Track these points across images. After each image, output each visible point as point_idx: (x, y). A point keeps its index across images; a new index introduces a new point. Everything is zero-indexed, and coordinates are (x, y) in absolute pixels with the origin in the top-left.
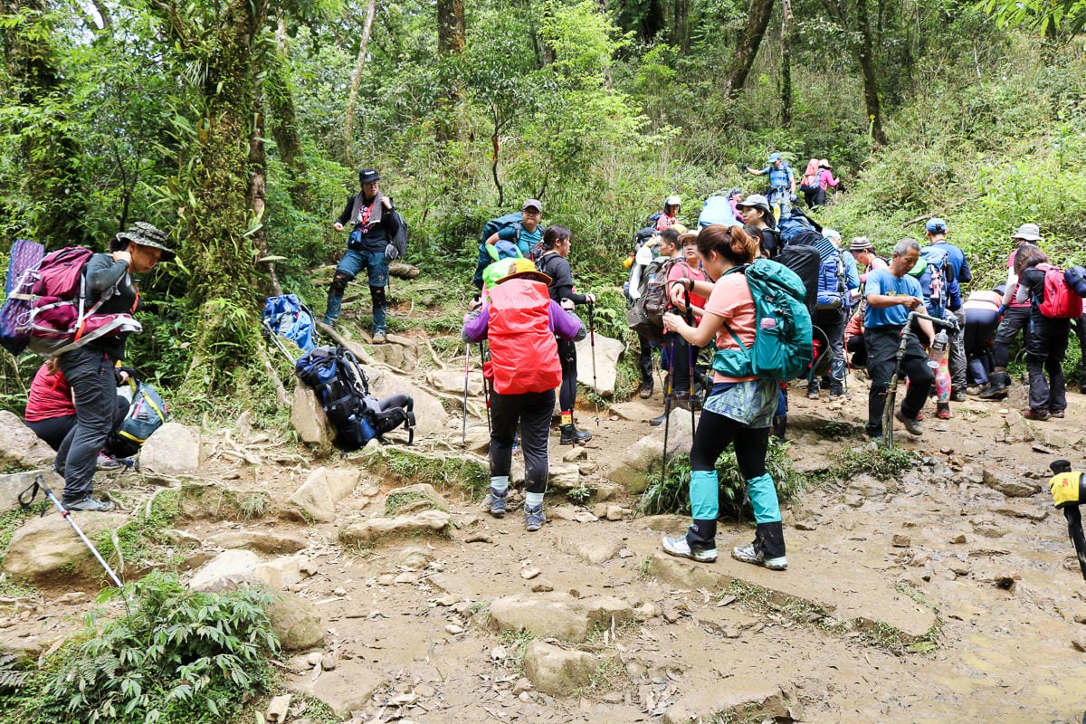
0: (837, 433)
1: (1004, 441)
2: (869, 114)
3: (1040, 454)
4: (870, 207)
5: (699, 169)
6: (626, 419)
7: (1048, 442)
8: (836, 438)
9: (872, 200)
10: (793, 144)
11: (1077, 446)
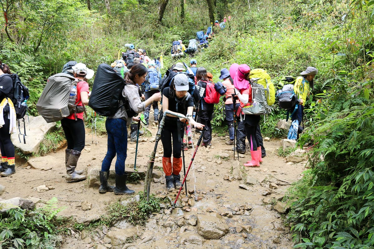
0: (138, 178)
1: (228, 180)
2: (211, 22)
3: (242, 190)
4: (206, 58)
5: (143, 41)
6: (34, 168)
7: (248, 181)
8: (136, 182)
9: (207, 55)
10: (181, 32)
11: (262, 184)
